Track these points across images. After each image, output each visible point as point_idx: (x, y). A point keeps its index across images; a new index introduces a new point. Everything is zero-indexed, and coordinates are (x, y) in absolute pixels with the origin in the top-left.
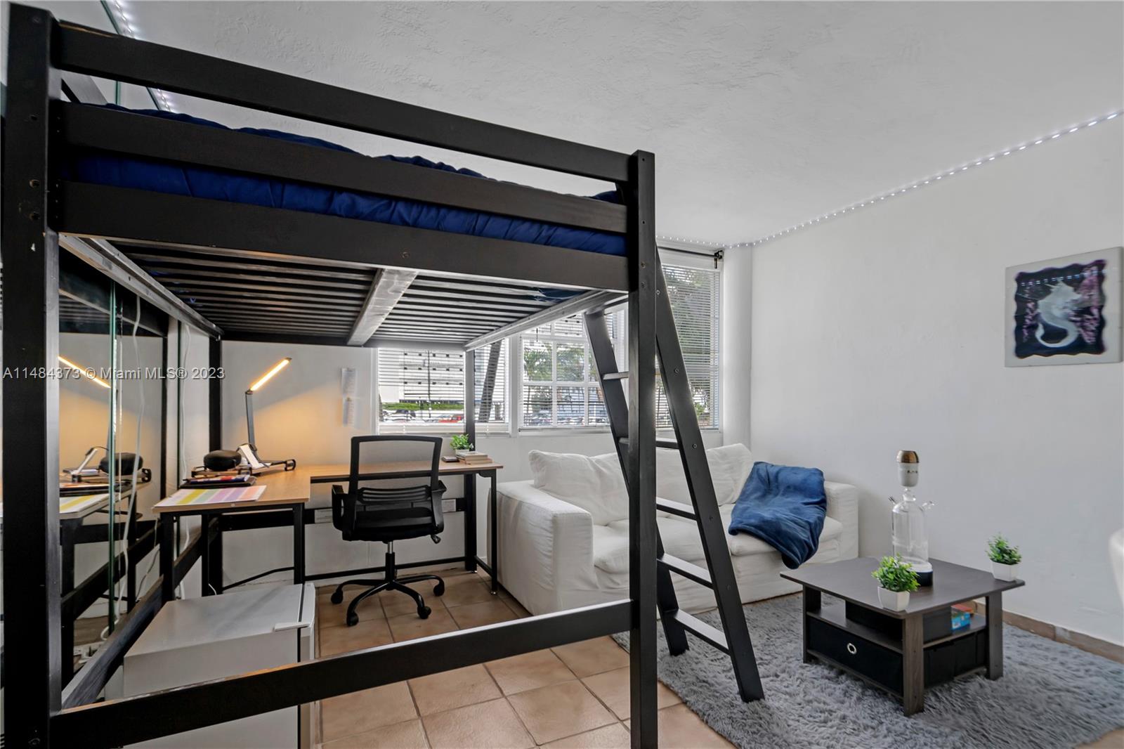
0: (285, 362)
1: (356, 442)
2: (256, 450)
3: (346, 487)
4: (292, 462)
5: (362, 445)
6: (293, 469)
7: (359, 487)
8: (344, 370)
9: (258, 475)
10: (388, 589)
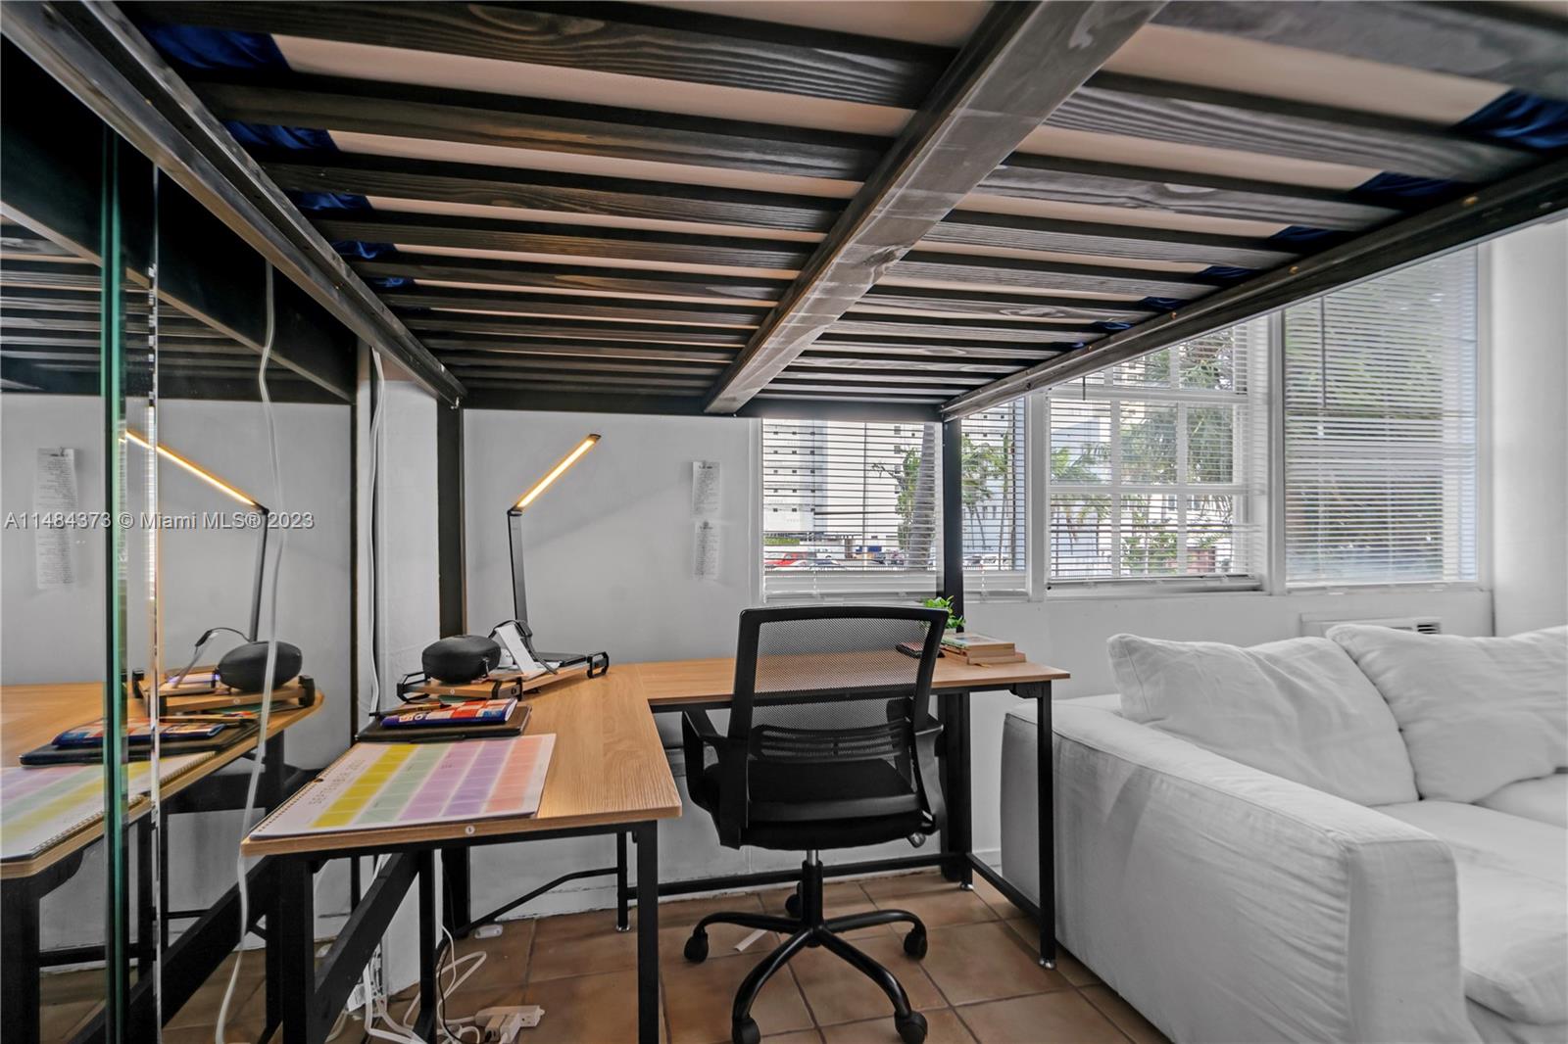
0: (589, 443)
1: (751, 621)
2: (530, 635)
3: (720, 721)
4: (601, 657)
5: (765, 628)
6: (604, 671)
7: (755, 723)
8: (696, 466)
9: (535, 692)
10: (810, 946)
